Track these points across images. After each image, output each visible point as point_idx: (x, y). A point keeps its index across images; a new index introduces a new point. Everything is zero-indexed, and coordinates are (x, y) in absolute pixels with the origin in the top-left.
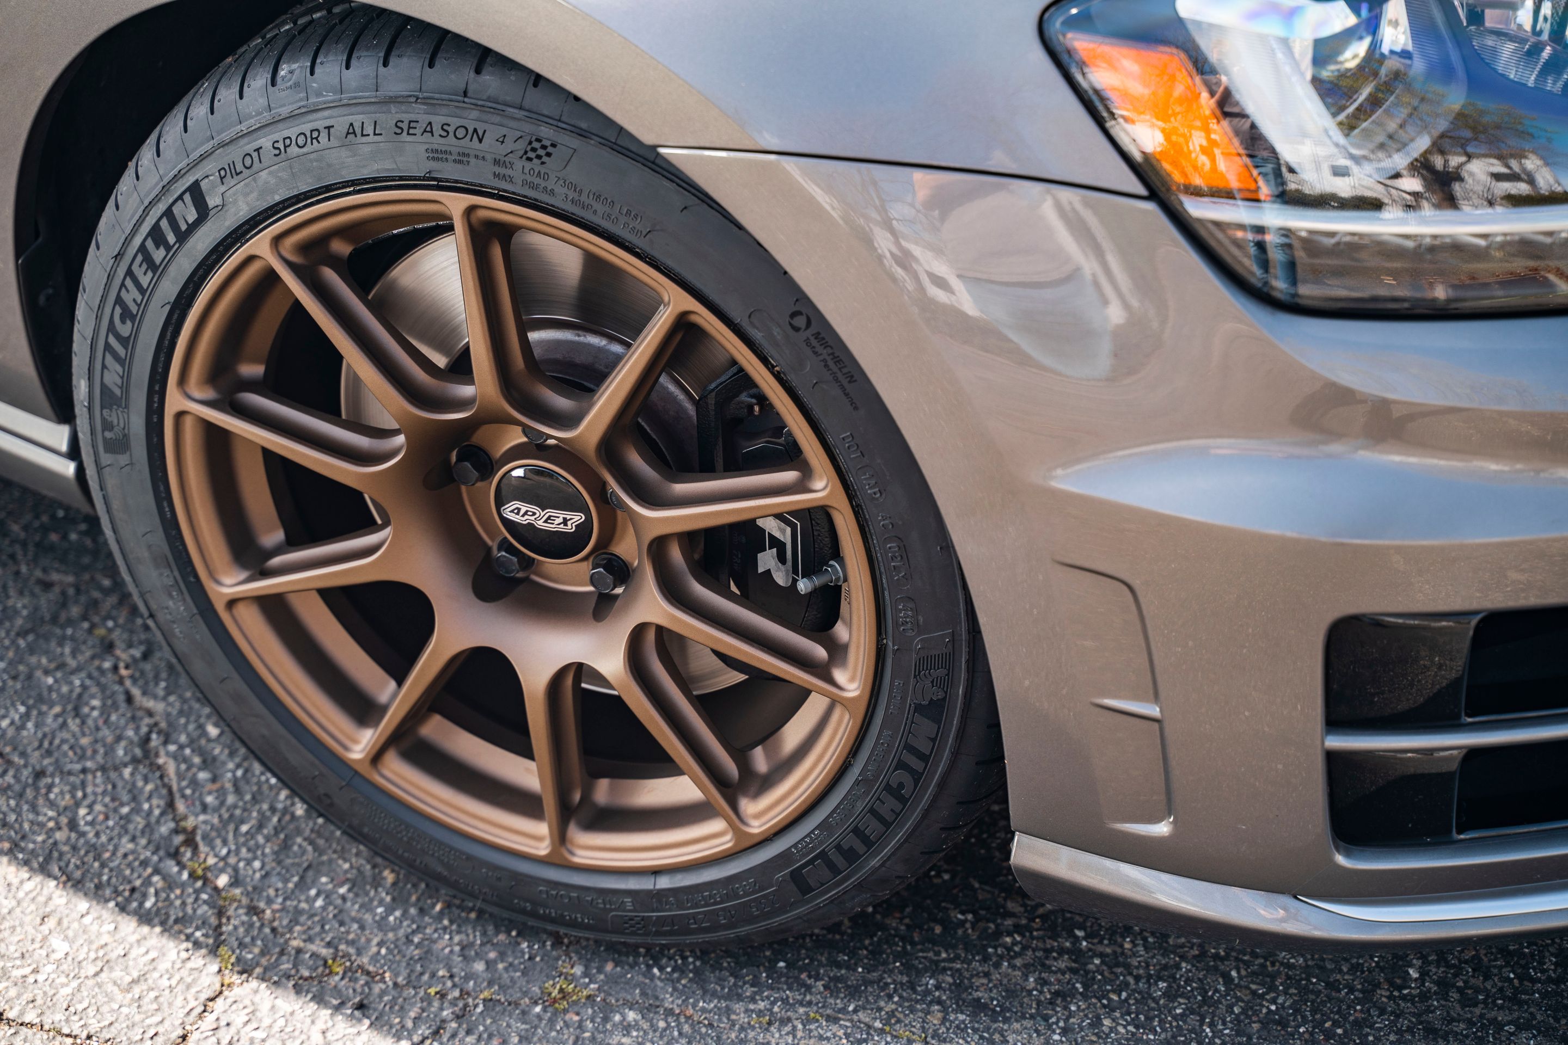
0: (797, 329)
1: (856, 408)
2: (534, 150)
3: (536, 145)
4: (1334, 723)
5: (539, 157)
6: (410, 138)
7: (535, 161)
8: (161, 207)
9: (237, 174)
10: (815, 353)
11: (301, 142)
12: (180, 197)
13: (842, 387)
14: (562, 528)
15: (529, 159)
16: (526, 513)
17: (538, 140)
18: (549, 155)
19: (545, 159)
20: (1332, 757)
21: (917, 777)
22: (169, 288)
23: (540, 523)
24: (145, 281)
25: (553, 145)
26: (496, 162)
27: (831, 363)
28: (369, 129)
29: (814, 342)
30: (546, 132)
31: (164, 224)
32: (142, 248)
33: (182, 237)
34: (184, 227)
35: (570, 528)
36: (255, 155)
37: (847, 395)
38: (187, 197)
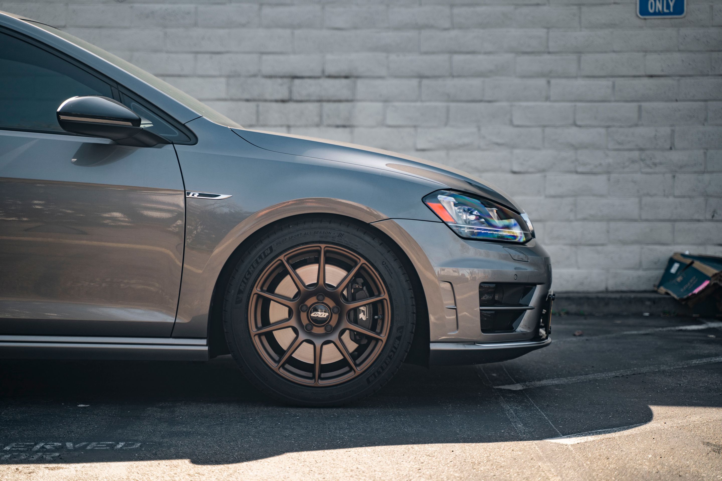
0: (383, 265)
1: (392, 279)
2: (340, 235)
3: (340, 234)
4: (481, 306)
5: (341, 236)
6: (316, 234)
7: (340, 237)
8: (262, 252)
9: (280, 243)
10: (386, 269)
11: (295, 236)
12: (267, 249)
13: (390, 275)
14: (324, 317)
15: (339, 237)
16: (317, 314)
17: (341, 234)
18: (343, 236)
19: (342, 237)
20: (481, 310)
21: (394, 353)
22: (260, 267)
23: (320, 316)
24: (255, 266)
25: (344, 234)
26: (332, 238)
27: (389, 271)
28: (309, 233)
29: (386, 267)
30: (342, 233)
31: (262, 255)
32: (256, 260)
33: (266, 256)
34: (266, 254)
35: (325, 316)
36: (285, 240)
37: (391, 276)
38: (269, 249)
